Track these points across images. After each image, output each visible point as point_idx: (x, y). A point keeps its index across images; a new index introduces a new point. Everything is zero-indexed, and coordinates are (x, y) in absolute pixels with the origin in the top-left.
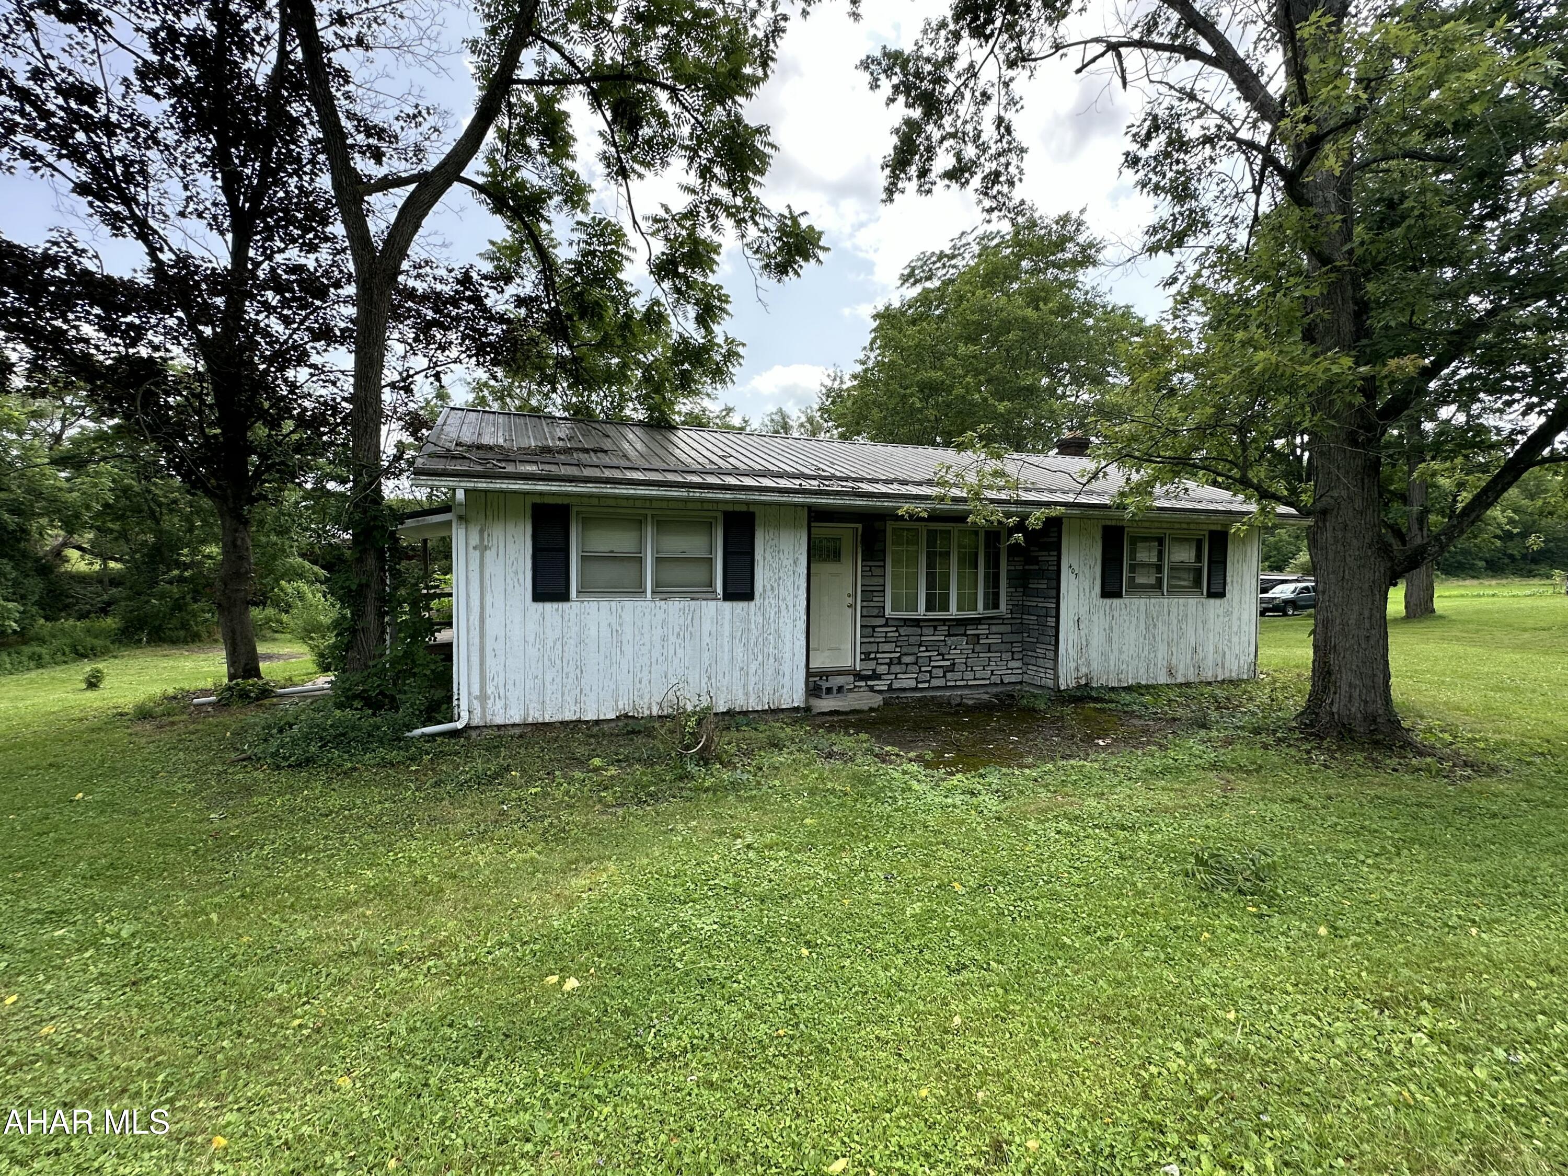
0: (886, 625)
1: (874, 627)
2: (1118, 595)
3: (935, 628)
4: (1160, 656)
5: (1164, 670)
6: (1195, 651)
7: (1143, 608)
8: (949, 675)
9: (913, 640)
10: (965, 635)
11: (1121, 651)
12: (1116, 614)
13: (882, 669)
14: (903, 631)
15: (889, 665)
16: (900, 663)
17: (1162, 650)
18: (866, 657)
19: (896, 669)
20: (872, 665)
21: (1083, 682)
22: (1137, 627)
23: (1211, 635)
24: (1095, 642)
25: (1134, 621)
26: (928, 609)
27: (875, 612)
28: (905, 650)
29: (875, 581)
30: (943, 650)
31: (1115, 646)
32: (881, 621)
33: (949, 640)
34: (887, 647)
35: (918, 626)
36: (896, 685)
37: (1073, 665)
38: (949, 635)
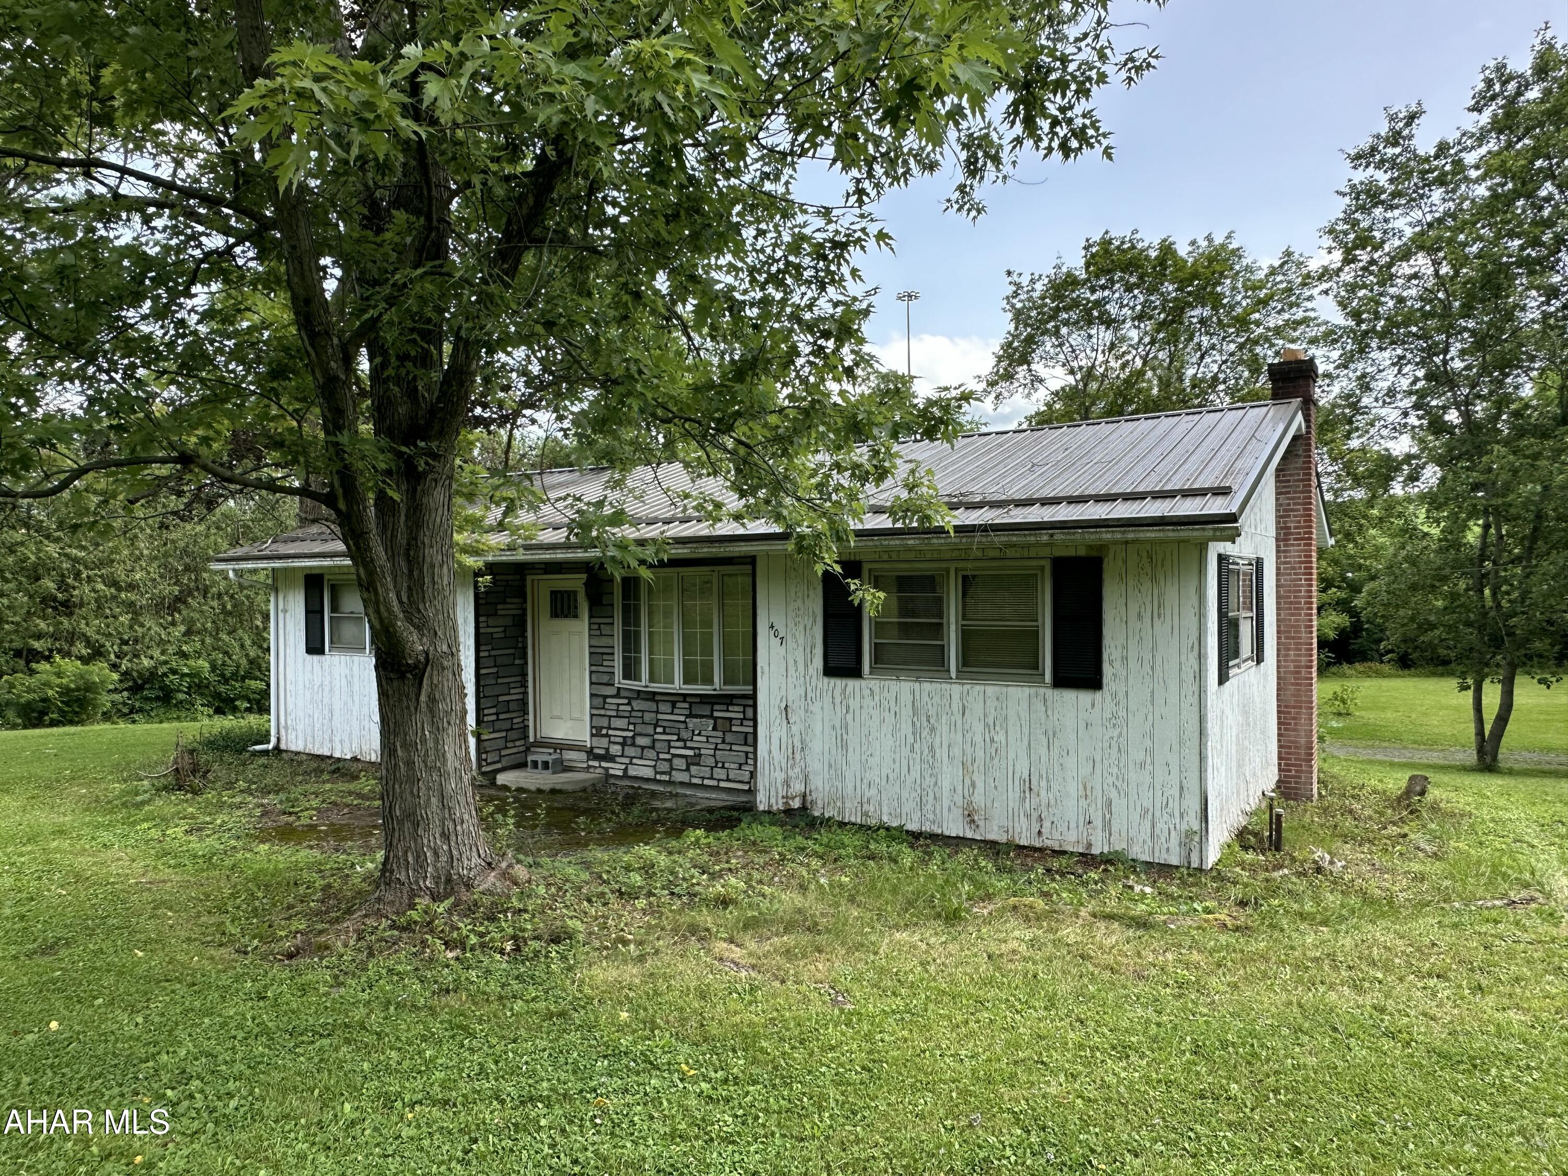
0: (617, 696)
1: (605, 697)
2: (856, 673)
3: (674, 704)
4: (946, 784)
5: (957, 813)
6: (1028, 787)
7: (906, 698)
8: (694, 769)
9: (648, 717)
10: (711, 716)
11: (865, 766)
12: (854, 704)
13: (615, 749)
14: (635, 704)
15: (623, 744)
16: (633, 744)
17: (950, 776)
18: (596, 732)
19: (631, 751)
20: (604, 742)
21: (796, 804)
22: (895, 730)
23: (1071, 762)
24: (816, 746)
25: (889, 718)
26: (652, 679)
27: (605, 679)
28: (639, 729)
29: (604, 641)
30: (684, 735)
31: (853, 757)
32: (610, 691)
33: (692, 723)
34: (617, 723)
35: (653, 700)
36: (632, 772)
37: (780, 776)
38: (690, 716)
